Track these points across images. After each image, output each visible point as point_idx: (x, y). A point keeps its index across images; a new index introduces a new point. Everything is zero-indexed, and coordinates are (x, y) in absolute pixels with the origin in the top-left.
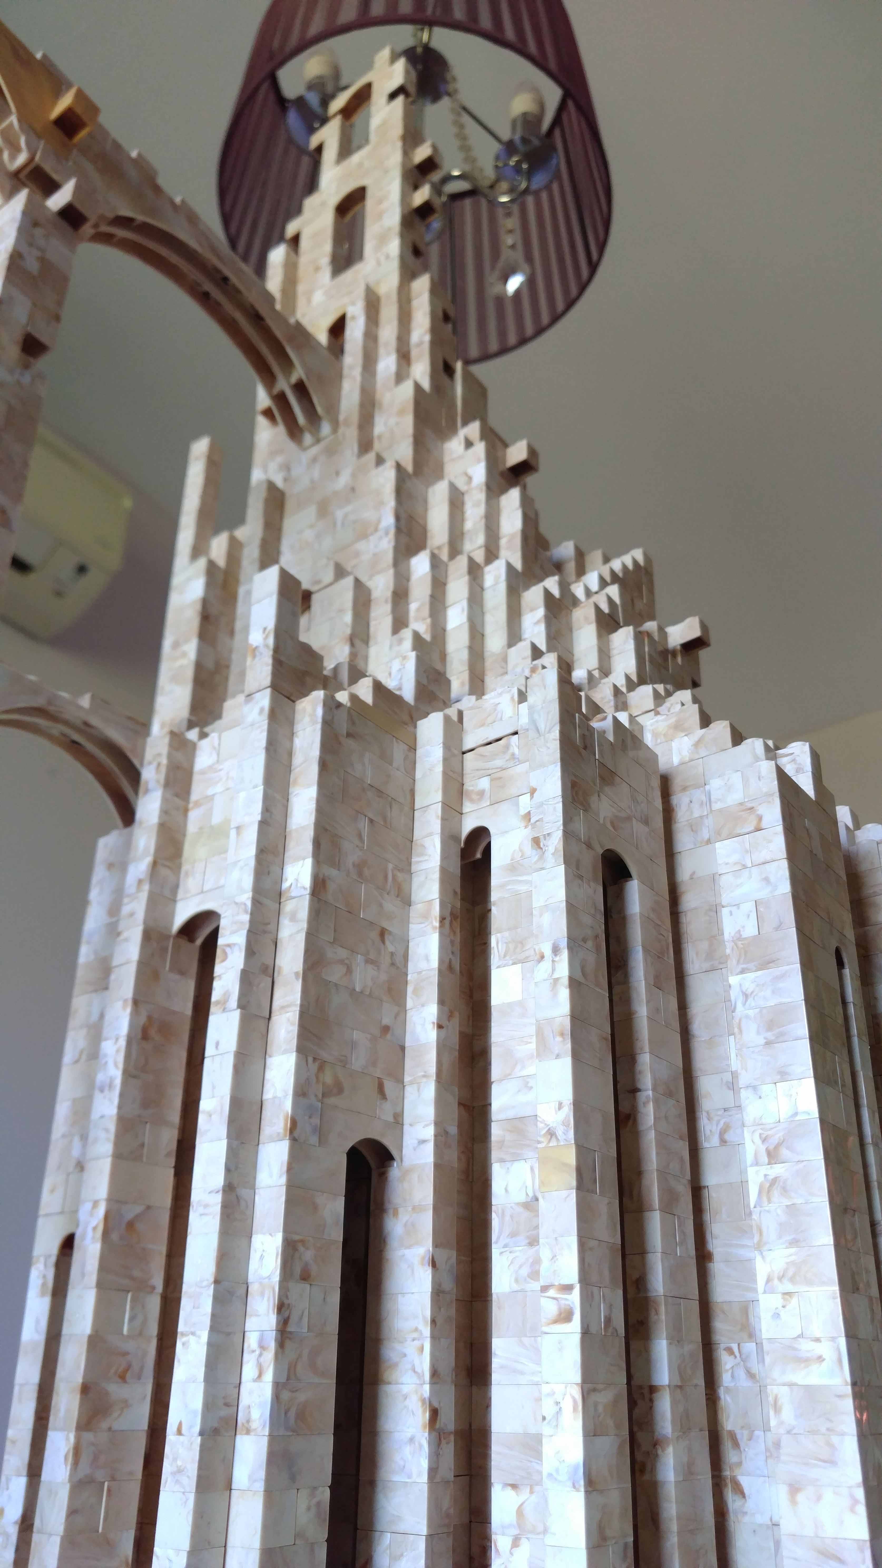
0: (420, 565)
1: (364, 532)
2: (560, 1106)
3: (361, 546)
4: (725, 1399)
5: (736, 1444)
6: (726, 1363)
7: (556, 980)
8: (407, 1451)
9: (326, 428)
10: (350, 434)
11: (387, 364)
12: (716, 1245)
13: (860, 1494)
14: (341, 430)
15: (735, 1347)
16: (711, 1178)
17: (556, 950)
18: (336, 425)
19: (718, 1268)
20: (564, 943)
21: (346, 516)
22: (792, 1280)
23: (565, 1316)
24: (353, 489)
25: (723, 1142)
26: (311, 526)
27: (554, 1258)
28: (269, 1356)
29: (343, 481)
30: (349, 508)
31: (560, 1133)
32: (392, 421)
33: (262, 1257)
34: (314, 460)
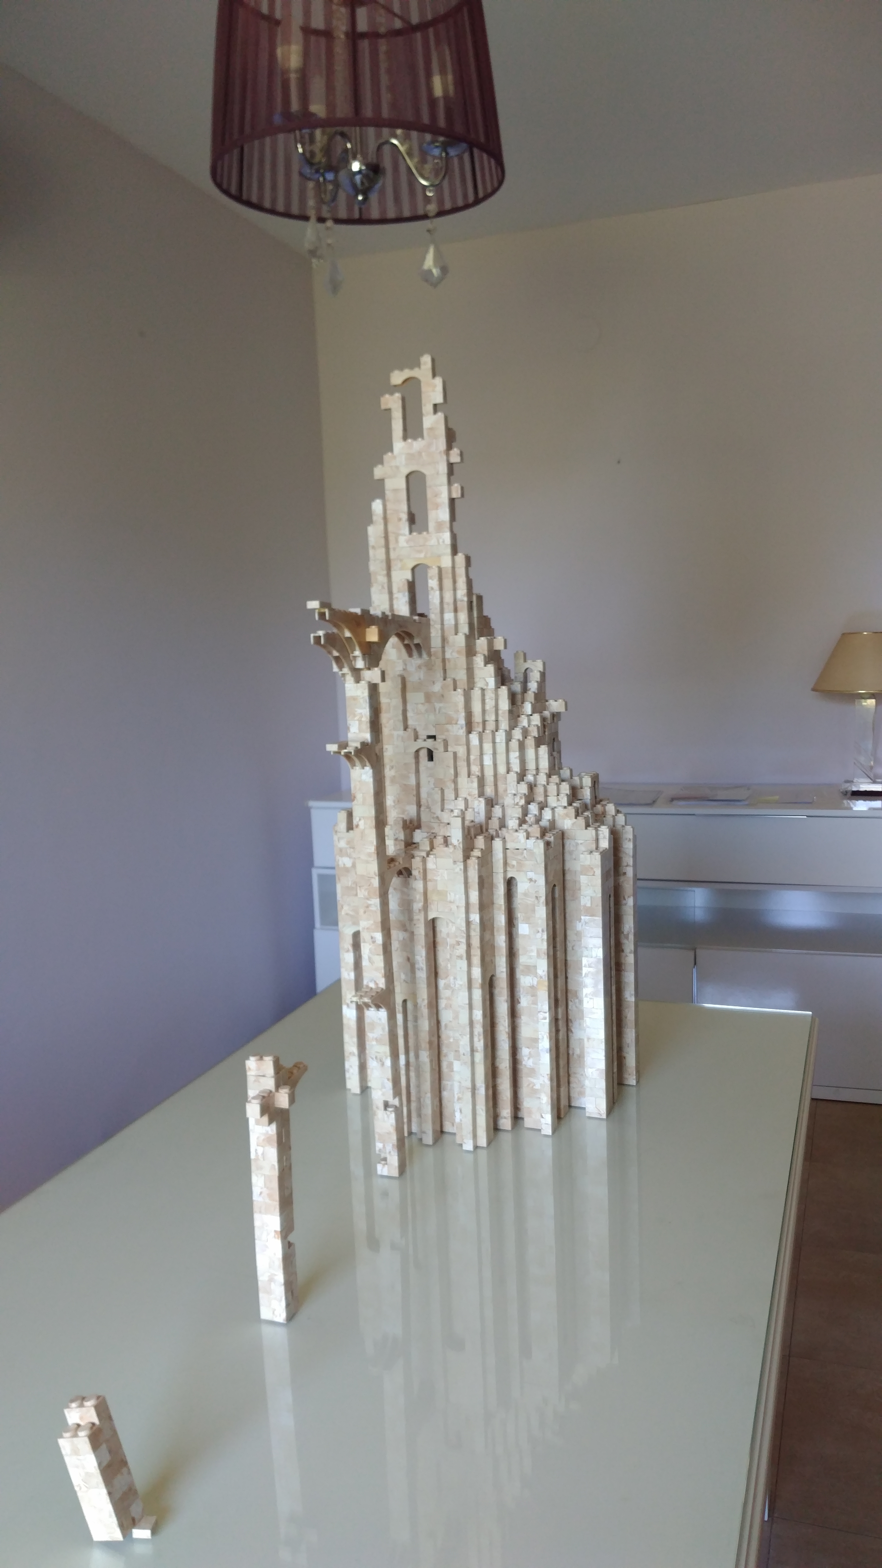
0: (474, 739)
1: (450, 721)
2: (544, 971)
3: (449, 727)
4: (570, 1012)
5: (572, 1022)
6: (570, 1004)
7: (543, 939)
8: (502, 1042)
9: (425, 656)
10: (438, 663)
11: (449, 617)
12: (569, 976)
13: (604, 1040)
14: (433, 658)
15: (572, 1000)
16: (569, 958)
17: (543, 931)
18: (429, 654)
19: (569, 980)
20: (545, 930)
21: (440, 708)
22: (592, 995)
23: (545, 1019)
24: (443, 696)
25: (573, 949)
26: (422, 704)
27: (542, 1006)
28: (482, 1037)
29: (437, 688)
30: (441, 705)
31: (543, 977)
32: (455, 655)
33: (476, 1015)
34: (419, 667)
